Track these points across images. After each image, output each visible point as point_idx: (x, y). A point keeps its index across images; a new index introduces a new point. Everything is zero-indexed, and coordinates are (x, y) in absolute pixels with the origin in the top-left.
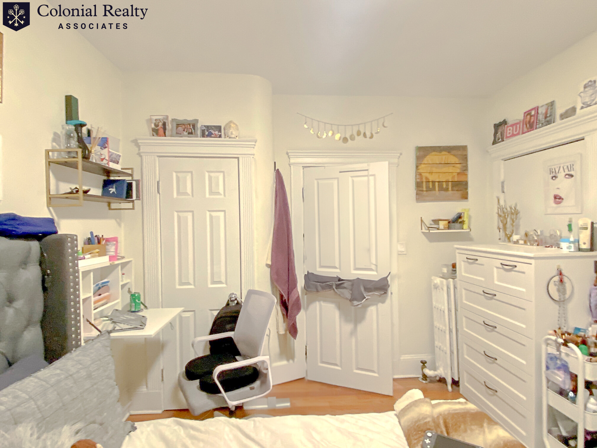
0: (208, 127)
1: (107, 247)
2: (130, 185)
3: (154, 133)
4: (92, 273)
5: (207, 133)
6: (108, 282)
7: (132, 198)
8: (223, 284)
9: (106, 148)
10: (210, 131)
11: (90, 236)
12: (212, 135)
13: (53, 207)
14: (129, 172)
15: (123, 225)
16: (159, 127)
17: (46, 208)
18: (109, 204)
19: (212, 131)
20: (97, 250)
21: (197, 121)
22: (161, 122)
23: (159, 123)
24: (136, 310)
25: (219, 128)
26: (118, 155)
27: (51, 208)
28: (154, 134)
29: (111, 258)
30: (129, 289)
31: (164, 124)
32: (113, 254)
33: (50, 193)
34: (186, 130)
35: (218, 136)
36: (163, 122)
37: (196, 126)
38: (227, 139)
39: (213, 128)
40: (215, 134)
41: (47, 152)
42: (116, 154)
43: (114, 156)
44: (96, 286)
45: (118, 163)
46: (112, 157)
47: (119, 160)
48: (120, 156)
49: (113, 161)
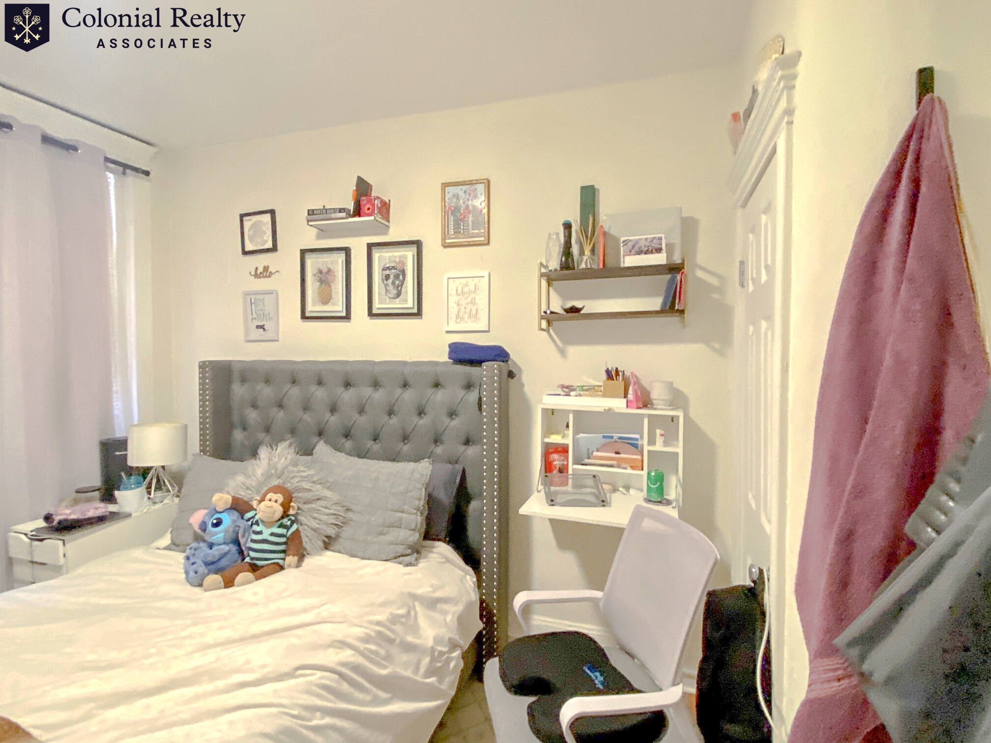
6: (635, 439)
13: (556, 333)
26: (654, 238)
27: (552, 333)
29: (630, 404)
42: (646, 239)
43: (642, 244)
44: (604, 437)
45: (659, 250)
46: (637, 246)
47: (661, 244)
48: (660, 239)
49: (640, 252)
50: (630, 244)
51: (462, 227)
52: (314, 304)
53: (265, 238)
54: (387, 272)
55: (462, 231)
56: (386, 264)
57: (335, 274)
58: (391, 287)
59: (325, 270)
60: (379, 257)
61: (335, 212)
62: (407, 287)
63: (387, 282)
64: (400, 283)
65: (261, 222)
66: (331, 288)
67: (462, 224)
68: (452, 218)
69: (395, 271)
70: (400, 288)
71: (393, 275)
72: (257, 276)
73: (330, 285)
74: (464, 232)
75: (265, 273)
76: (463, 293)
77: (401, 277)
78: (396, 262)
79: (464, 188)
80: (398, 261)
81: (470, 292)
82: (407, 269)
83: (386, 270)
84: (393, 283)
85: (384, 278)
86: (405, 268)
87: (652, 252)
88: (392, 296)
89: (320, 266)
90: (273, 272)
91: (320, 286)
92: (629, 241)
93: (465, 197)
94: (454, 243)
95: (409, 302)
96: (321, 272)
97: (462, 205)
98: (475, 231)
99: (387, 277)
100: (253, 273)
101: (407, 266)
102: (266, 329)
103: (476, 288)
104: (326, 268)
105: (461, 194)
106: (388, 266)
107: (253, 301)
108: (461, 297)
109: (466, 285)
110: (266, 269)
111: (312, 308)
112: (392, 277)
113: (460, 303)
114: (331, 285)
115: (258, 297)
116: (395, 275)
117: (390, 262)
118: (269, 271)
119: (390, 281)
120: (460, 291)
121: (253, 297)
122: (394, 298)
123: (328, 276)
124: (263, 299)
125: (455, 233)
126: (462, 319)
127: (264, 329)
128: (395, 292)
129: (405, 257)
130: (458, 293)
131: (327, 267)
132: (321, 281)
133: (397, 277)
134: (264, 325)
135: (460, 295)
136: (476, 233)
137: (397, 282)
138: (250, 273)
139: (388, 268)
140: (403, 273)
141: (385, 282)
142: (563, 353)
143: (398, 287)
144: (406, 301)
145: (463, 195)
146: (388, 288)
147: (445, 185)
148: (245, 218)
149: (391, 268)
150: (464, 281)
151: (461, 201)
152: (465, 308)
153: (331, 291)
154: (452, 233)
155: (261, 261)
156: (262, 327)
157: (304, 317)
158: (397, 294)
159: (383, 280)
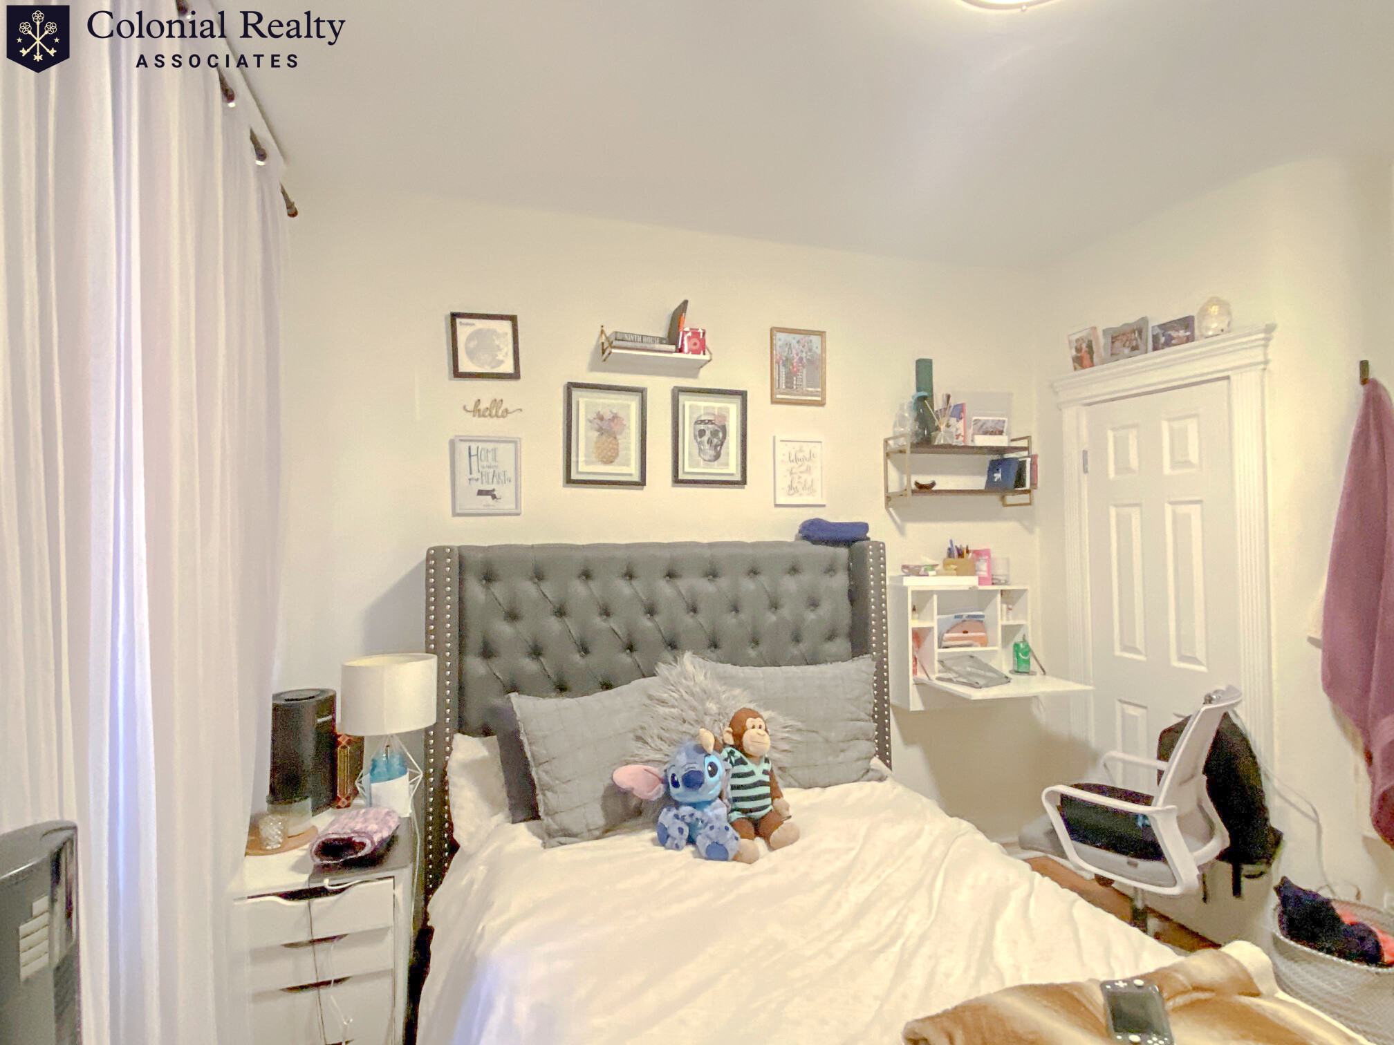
0: (1164, 327)
1: (978, 563)
2: (1022, 465)
3: (1075, 364)
4: (935, 597)
5: (1163, 340)
6: (983, 616)
7: (1023, 485)
8: (1203, 665)
9: (961, 418)
10: (1170, 332)
11: (950, 546)
12: (1173, 342)
13: (895, 509)
14: (1023, 443)
15: (1037, 530)
16: (1083, 351)
17: (883, 510)
18: (1003, 498)
19: (1174, 334)
20: (954, 567)
21: (1144, 320)
22: (1084, 342)
23: (1081, 345)
24: (1020, 670)
25: (1187, 323)
26: (999, 421)
27: (891, 509)
28: (1077, 366)
29: (982, 581)
30: (1024, 635)
31: (1090, 346)
32: (984, 574)
33: (887, 490)
34: (1128, 344)
35: (1185, 339)
36: (1087, 342)
37: (1144, 331)
38: (1203, 341)
39: (1175, 325)
40: (1179, 337)
41: (886, 441)
42: (993, 421)
43: (989, 425)
44: (956, 617)
45: (1001, 433)
46: (984, 427)
47: (1003, 427)
48: (1004, 422)
49: (986, 433)
50: (980, 424)
51: (795, 382)
52: (587, 463)
53: (500, 357)
54: (702, 427)
55: (795, 387)
56: (701, 416)
57: (624, 422)
58: (707, 446)
59: (608, 416)
60: (690, 406)
61: (654, 342)
62: (728, 448)
63: (702, 439)
64: (720, 442)
65: (494, 332)
66: (617, 441)
67: (795, 378)
68: (783, 370)
69: (713, 426)
70: (718, 448)
71: (709, 431)
72: (477, 411)
73: (615, 438)
74: (797, 388)
75: (496, 410)
76: (797, 460)
77: (721, 435)
78: (714, 414)
79: (798, 337)
80: (716, 413)
81: (804, 459)
82: (728, 425)
83: (700, 424)
84: (710, 442)
85: (697, 433)
86: (726, 423)
87: (995, 434)
88: (707, 458)
89: (600, 409)
90: (510, 410)
91: (598, 437)
92: (979, 420)
93: (799, 348)
94: (783, 399)
95: (731, 468)
96: (601, 418)
97: (795, 356)
98: (810, 389)
99: (702, 433)
100: (470, 407)
101: (729, 422)
102: (497, 496)
103: (812, 456)
104: (609, 413)
105: (794, 343)
106: (703, 418)
107: (473, 452)
108: (794, 464)
109: (801, 450)
110: (497, 403)
111: (584, 467)
112: (708, 433)
113: (794, 471)
114: (618, 437)
115: (481, 445)
116: (713, 434)
117: (707, 414)
118: (502, 408)
119: (705, 439)
120: (793, 457)
121: (474, 446)
122: (709, 461)
123: (612, 424)
124: (495, 450)
125: (787, 387)
126: (796, 490)
127: (494, 497)
128: (712, 453)
129: (728, 410)
130: (791, 459)
131: (611, 412)
132: (601, 430)
133: (714, 433)
134: (494, 490)
135: (793, 461)
136: (812, 392)
137: (715, 441)
138: (464, 407)
139: (703, 422)
140: (724, 429)
141: (699, 439)
142: (901, 530)
143: (716, 446)
144: (727, 464)
145: (797, 346)
146: (702, 447)
147: (774, 331)
148: (458, 320)
149: (707, 421)
150: (797, 445)
151: (794, 352)
152: (800, 477)
153: (618, 444)
154: (784, 387)
155: (487, 391)
156: (490, 493)
157: (569, 481)
158: (715, 456)
159: (695, 436)
